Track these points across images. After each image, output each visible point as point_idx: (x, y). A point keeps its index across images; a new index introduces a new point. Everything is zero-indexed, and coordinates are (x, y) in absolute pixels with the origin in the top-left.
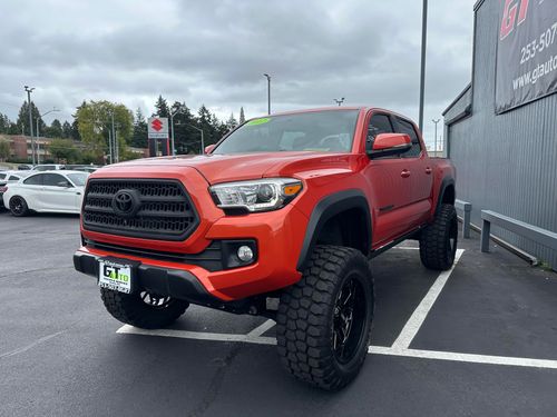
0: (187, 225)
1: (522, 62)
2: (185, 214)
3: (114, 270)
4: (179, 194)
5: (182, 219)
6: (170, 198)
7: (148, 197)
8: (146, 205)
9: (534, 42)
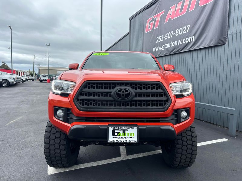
0: (165, 104)
1: (157, 42)
2: (164, 98)
3: (121, 132)
4: (159, 89)
5: (162, 101)
6: (154, 91)
7: (139, 91)
8: (137, 95)
9: (163, 36)
